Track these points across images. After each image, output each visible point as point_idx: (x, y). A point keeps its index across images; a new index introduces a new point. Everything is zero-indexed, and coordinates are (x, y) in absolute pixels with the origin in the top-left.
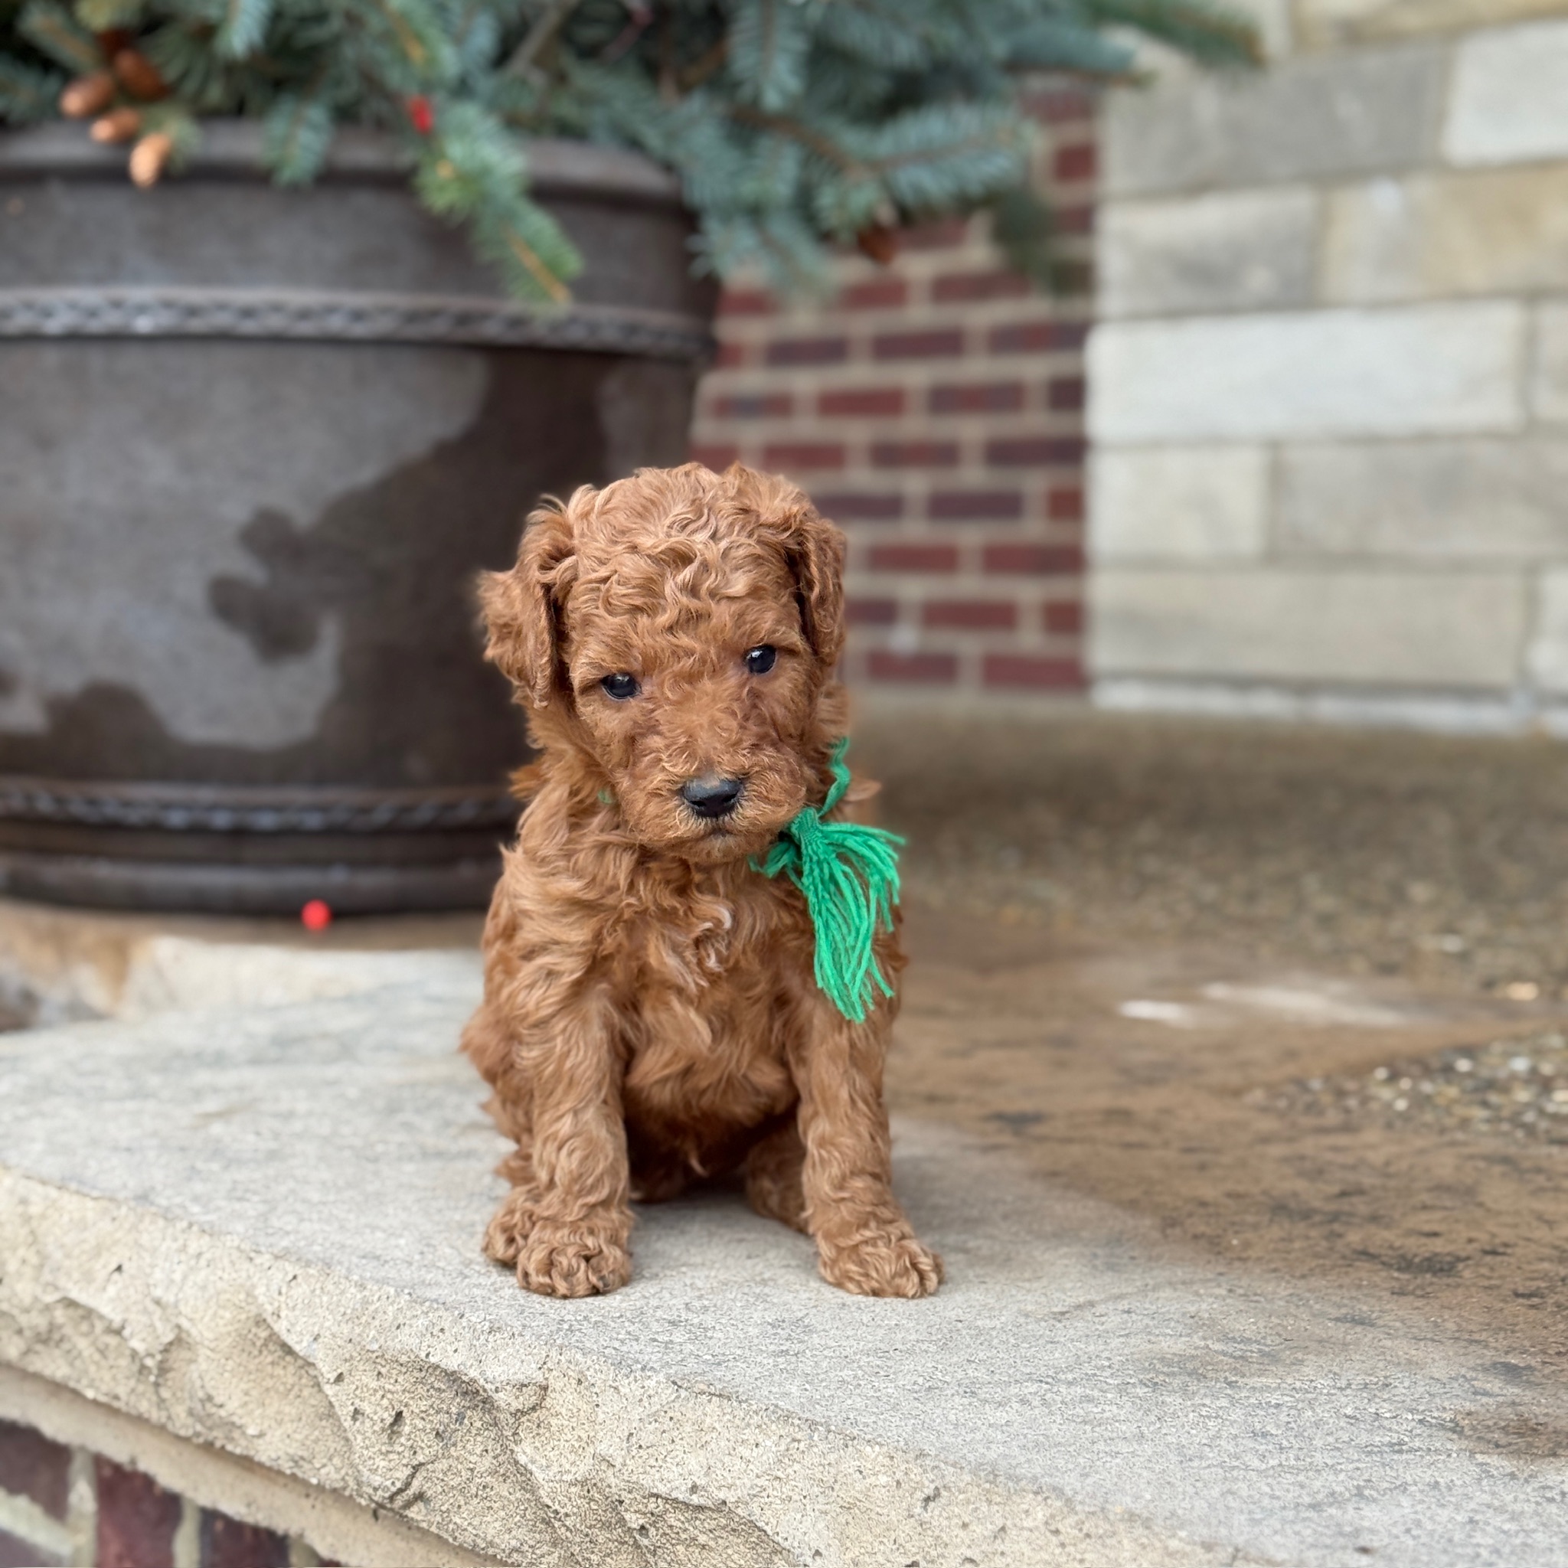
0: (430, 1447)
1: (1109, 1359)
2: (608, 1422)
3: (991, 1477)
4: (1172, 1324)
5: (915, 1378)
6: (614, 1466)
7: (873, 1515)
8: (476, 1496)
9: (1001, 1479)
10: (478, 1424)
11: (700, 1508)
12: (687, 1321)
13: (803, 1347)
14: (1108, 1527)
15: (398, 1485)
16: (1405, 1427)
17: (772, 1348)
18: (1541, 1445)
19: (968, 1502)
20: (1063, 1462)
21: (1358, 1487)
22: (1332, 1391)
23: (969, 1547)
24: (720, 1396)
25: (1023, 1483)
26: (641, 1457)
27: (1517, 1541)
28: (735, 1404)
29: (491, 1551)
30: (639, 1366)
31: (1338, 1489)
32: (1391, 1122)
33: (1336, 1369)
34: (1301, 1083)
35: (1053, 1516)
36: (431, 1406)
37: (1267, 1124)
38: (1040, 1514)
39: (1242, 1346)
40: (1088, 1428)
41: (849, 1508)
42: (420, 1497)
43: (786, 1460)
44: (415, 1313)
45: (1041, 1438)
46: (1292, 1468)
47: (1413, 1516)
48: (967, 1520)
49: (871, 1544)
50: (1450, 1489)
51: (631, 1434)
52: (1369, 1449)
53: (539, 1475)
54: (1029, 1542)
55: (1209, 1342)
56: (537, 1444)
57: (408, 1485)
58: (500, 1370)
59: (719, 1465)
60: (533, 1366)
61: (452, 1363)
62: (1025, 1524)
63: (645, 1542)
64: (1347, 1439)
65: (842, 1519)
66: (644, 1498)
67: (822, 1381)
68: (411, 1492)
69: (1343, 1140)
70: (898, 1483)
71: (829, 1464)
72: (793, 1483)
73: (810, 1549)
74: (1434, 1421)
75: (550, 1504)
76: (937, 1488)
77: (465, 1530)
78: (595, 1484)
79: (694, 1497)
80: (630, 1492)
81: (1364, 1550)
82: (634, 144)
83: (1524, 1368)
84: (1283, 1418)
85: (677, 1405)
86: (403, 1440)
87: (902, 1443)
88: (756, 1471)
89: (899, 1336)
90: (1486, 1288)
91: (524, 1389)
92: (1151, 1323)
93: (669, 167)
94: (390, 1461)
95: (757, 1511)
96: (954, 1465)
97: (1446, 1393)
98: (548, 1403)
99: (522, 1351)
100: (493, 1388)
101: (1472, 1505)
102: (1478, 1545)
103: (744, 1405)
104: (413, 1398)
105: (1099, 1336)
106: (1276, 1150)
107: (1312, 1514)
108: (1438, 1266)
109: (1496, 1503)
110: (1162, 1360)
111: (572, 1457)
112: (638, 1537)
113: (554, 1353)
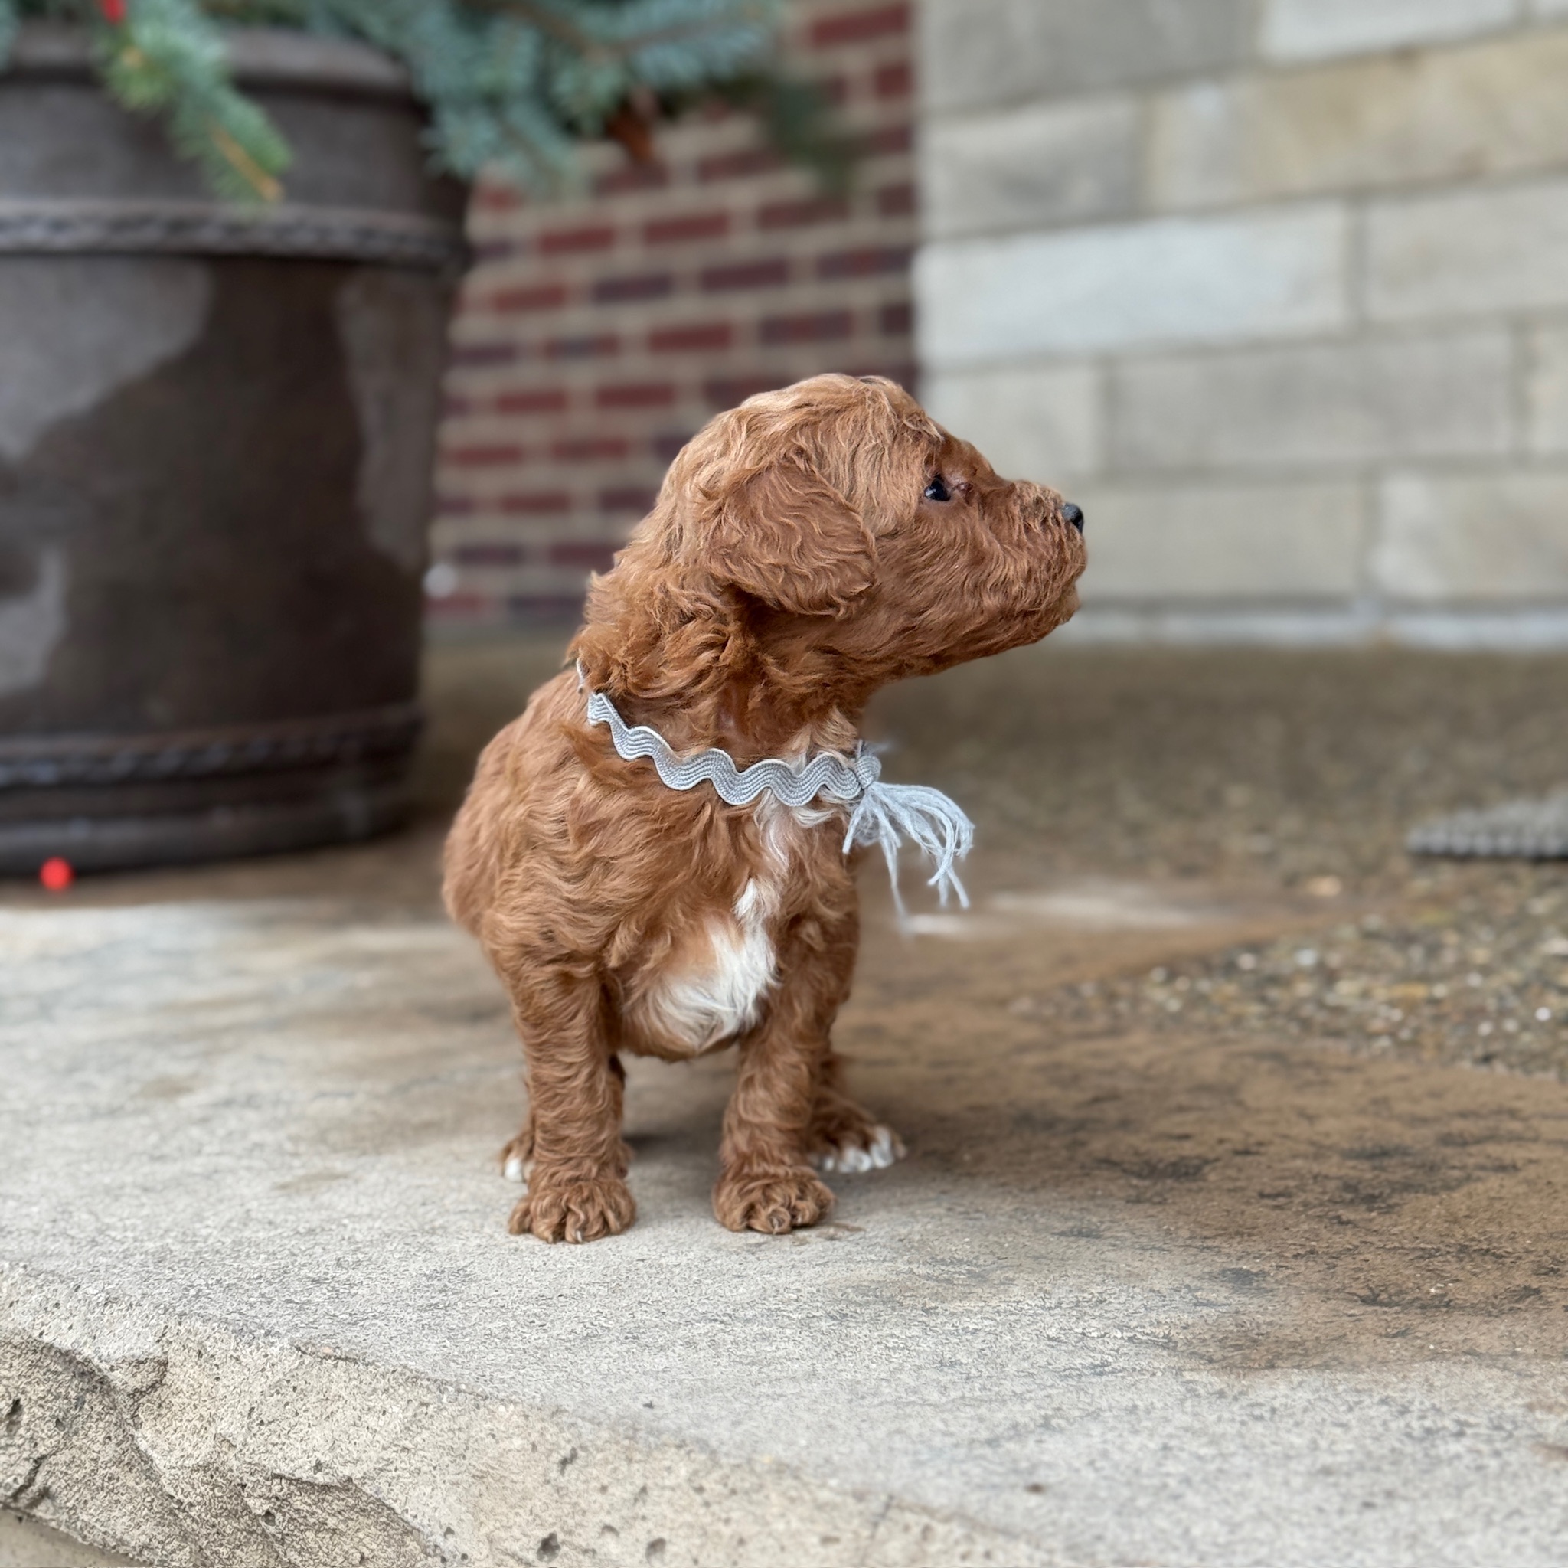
0: (50, 1437)
1: (799, 1291)
2: (229, 1397)
3: (631, 1433)
4: (878, 1249)
5: (573, 1325)
6: (235, 1446)
7: (507, 1484)
8: (102, 1489)
9: (642, 1434)
10: (99, 1408)
11: (326, 1488)
12: (333, 1277)
13: (455, 1298)
14: (754, 1480)
15: (21, 1481)
16: (1111, 1346)
17: (420, 1302)
18: (1258, 1357)
19: (607, 1462)
20: (716, 1409)
21: (1046, 1418)
22: (1040, 1311)
23: (609, 1513)
24: (346, 1359)
25: (665, 1438)
26: (263, 1434)
27: (1212, 1467)
28: (361, 1367)
29: (122, 1550)
30: (263, 1332)
31: (1022, 1420)
32: (1163, 1024)
33: (1048, 1287)
34: (1072, 989)
35: (696, 1473)
36: (49, 1391)
37: (1029, 1033)
38: (683, 1471)
39: (950, 1268)
40: (755, 1369)
41: (482, 1477)
42: (45, 1494)
43: (414, 1428)
44: (29, 1288)
45: (699, 1384)
46: (976, 1399)
47: (1100, 1446)
48: (605, 1482)
49: (506, 1515)
50: (1148, 1412)
51: (252, 1409)
52: (1067, 1373)
53: (160, 1462)
54: (670, 1502)
55: (914, 1266)
56: (159, 1427)
57: (31, 1481)
58: (116, 1346)
59: (344, 1437)
60: (151, 1339)
61: (66, 1342)
62: (667, 1483)
63: (271, 1529)
64: (1043, 1364)
65: (475, 1490)
66: (268, 1480)
67: (466, 1336)
68: (35, 1488)
69: (1104, 1045)
70: (534, 1446)
71: (460, 1429)
72: (422, 1453)
73: (441, 1527)
74: (1145, 1338)
75: (173, 1493)
76: (573, 1449)
77: (93, 1527)
78: (217, 1469)
79: (319, 1475)
80: (252, 1474)
81: (1036, 1489)
82: (356, 33)
83: (1257, 1274)
84: (978, 1345)
85: (300, 1373)
86: (22, 1431)
87: (538, 1400)
88: (382, 1442)
89: (570, 1280)
90: (1229, 1190)
91: (141, 1366)
92: (854, 1249)
93: (395, 56)
94: (10, 1455)
95: (385, 1487)
96: (592, 1421)
97: (1164, 1306)
98: (169, 1377)
99: (139, 1322)
100: (108, 1367)
101: (1169, 1429)
102: (1168, 1475)
103: (371, 1368)
104: (30, 1383)
105: (793, 1267)
106: (1032, 1059)
107: (987, 1451)
108: (1183, 1170)
109: (1197, 1425)
110: (857, 1288)
111: (195, 1439)
112: (263, 1524)
113: (172, 1324)
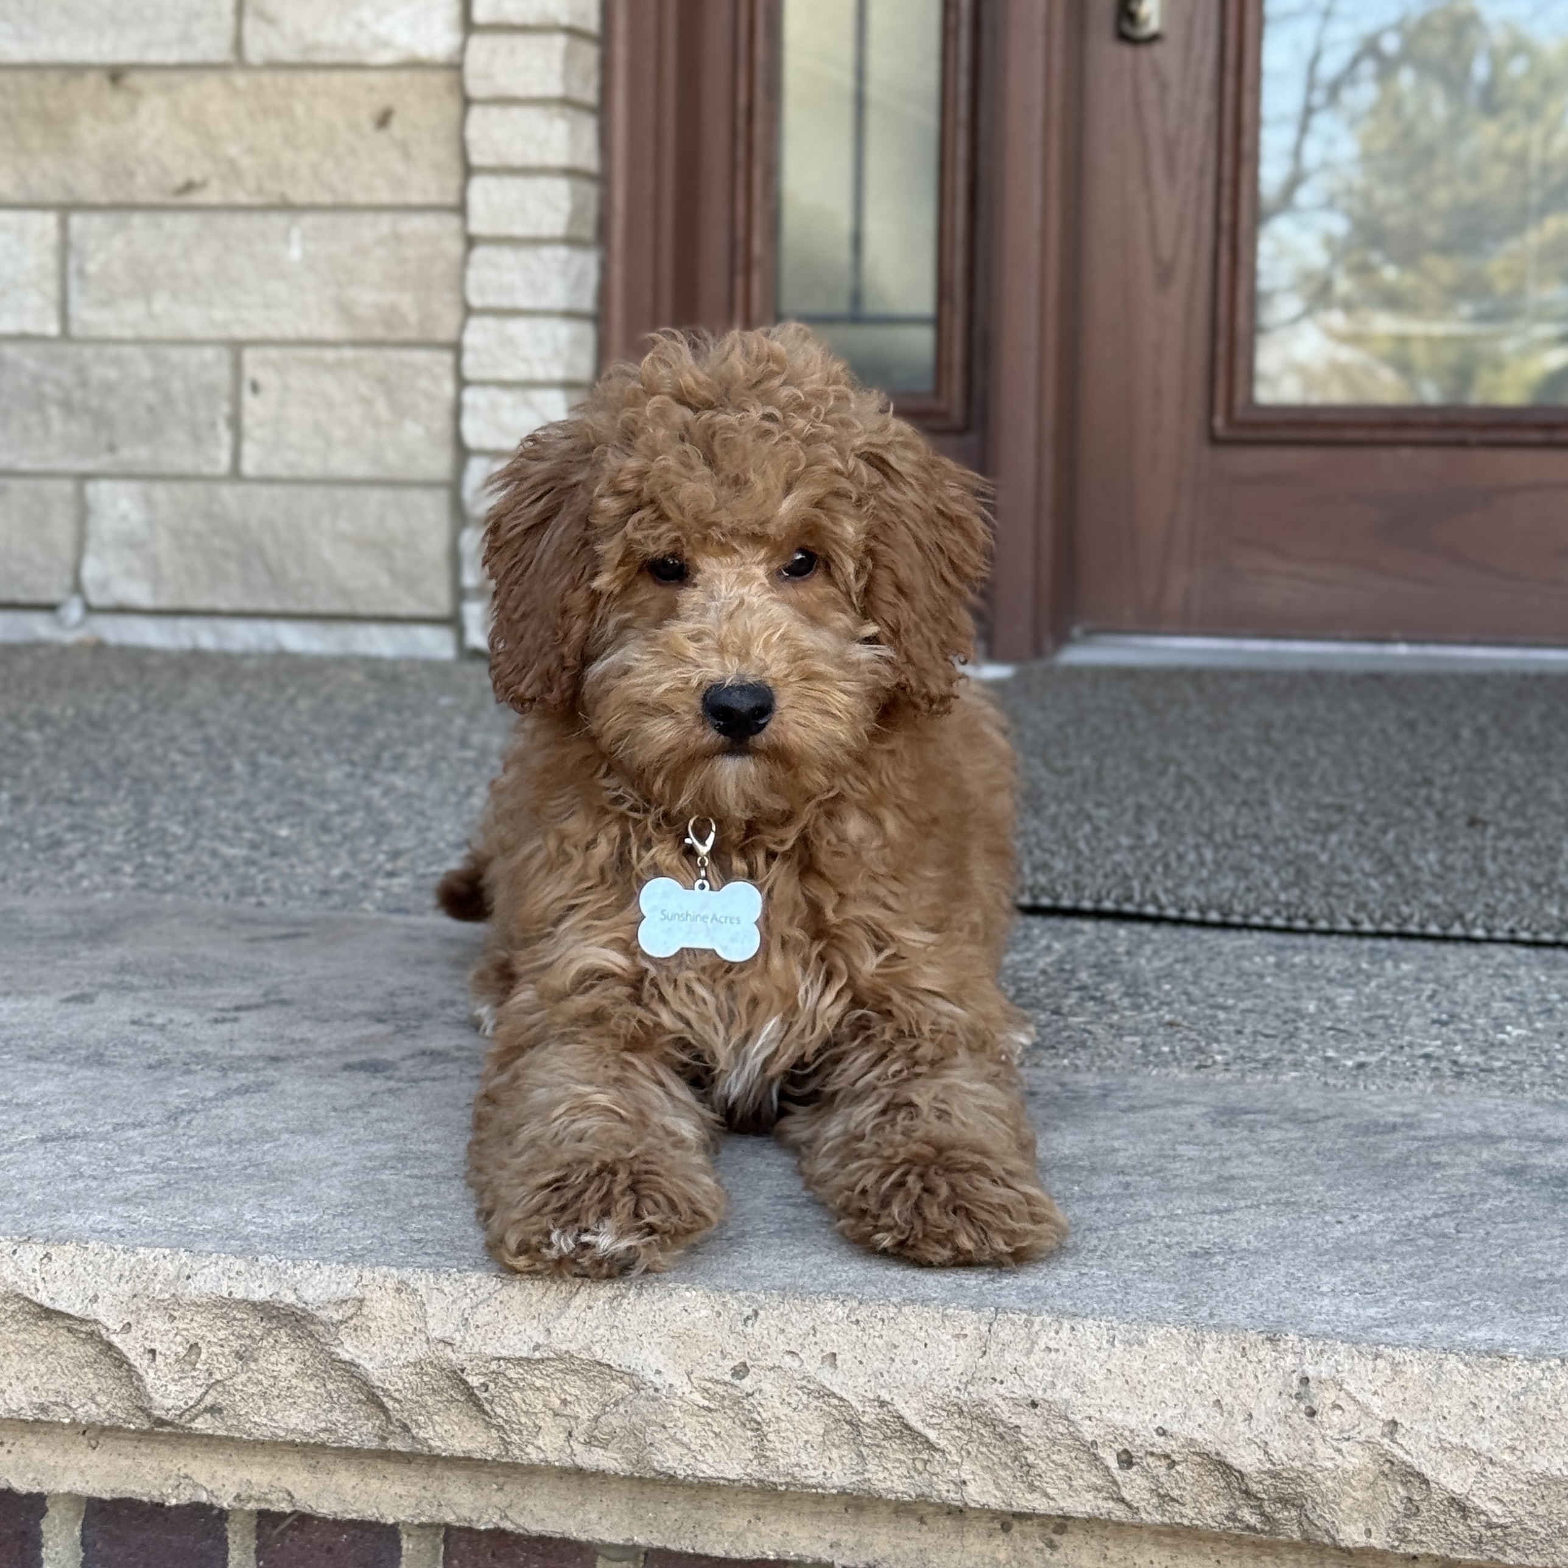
0: (228, 1367)
6: (452, 1345)
8: (278, 1397)
10: (285, 1340)
11: (542, 1360)
15: (191, 1402)
23: (788, 1344)
26: (478, 1334)
29: (290, 1438)
36: (232, 1334)
42: (211, 1409)
43: (621, 1314)
48: (783, 1327)
49: (701, 1358)
51: (465, 1320)
53: (367, 1366)
54: (835, 1332)
56: (358, 1343)
57: (200, 1401)
58: (317, 1293)
59: (558, 1327)
60: (348, 1285)
61: (260, 1296)
62: (831, 1321)
63: (486, 1395)
65: (675, 1346)
66: (487, 1362)
68: (201, 1407)
70: (719, 1314)
71: (660, 1310)
73: (652, 1370)
75: (379, 1385)
77: (264, 1425)
78: (430, 1362)
79: (536, 1353)
80: (472, 1361)
86: (198, 1366)
91: (343, 1304)
94: (183, 1385)
98: (365, 1311)
99: (334, 1275)
100: (314, 1307)
104: (210, 1331)
112: (479, 1392)
113: (367, 1273)
